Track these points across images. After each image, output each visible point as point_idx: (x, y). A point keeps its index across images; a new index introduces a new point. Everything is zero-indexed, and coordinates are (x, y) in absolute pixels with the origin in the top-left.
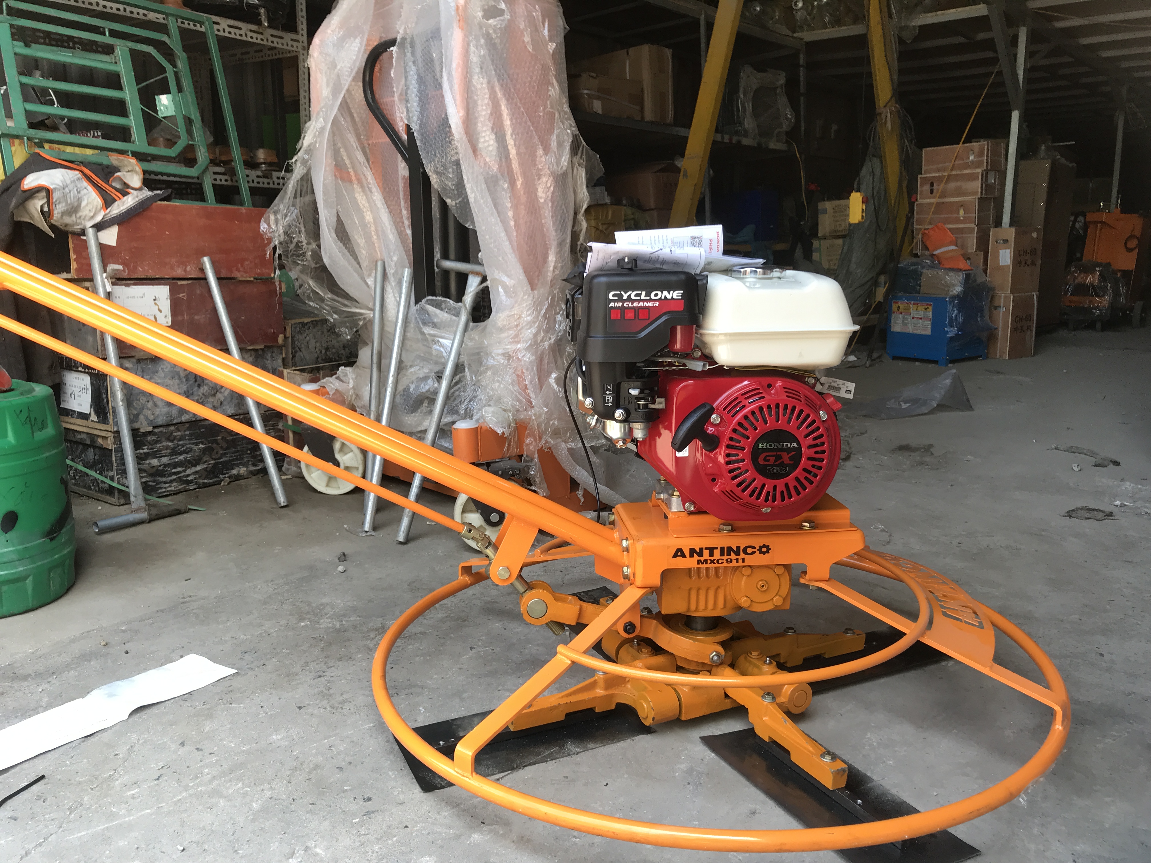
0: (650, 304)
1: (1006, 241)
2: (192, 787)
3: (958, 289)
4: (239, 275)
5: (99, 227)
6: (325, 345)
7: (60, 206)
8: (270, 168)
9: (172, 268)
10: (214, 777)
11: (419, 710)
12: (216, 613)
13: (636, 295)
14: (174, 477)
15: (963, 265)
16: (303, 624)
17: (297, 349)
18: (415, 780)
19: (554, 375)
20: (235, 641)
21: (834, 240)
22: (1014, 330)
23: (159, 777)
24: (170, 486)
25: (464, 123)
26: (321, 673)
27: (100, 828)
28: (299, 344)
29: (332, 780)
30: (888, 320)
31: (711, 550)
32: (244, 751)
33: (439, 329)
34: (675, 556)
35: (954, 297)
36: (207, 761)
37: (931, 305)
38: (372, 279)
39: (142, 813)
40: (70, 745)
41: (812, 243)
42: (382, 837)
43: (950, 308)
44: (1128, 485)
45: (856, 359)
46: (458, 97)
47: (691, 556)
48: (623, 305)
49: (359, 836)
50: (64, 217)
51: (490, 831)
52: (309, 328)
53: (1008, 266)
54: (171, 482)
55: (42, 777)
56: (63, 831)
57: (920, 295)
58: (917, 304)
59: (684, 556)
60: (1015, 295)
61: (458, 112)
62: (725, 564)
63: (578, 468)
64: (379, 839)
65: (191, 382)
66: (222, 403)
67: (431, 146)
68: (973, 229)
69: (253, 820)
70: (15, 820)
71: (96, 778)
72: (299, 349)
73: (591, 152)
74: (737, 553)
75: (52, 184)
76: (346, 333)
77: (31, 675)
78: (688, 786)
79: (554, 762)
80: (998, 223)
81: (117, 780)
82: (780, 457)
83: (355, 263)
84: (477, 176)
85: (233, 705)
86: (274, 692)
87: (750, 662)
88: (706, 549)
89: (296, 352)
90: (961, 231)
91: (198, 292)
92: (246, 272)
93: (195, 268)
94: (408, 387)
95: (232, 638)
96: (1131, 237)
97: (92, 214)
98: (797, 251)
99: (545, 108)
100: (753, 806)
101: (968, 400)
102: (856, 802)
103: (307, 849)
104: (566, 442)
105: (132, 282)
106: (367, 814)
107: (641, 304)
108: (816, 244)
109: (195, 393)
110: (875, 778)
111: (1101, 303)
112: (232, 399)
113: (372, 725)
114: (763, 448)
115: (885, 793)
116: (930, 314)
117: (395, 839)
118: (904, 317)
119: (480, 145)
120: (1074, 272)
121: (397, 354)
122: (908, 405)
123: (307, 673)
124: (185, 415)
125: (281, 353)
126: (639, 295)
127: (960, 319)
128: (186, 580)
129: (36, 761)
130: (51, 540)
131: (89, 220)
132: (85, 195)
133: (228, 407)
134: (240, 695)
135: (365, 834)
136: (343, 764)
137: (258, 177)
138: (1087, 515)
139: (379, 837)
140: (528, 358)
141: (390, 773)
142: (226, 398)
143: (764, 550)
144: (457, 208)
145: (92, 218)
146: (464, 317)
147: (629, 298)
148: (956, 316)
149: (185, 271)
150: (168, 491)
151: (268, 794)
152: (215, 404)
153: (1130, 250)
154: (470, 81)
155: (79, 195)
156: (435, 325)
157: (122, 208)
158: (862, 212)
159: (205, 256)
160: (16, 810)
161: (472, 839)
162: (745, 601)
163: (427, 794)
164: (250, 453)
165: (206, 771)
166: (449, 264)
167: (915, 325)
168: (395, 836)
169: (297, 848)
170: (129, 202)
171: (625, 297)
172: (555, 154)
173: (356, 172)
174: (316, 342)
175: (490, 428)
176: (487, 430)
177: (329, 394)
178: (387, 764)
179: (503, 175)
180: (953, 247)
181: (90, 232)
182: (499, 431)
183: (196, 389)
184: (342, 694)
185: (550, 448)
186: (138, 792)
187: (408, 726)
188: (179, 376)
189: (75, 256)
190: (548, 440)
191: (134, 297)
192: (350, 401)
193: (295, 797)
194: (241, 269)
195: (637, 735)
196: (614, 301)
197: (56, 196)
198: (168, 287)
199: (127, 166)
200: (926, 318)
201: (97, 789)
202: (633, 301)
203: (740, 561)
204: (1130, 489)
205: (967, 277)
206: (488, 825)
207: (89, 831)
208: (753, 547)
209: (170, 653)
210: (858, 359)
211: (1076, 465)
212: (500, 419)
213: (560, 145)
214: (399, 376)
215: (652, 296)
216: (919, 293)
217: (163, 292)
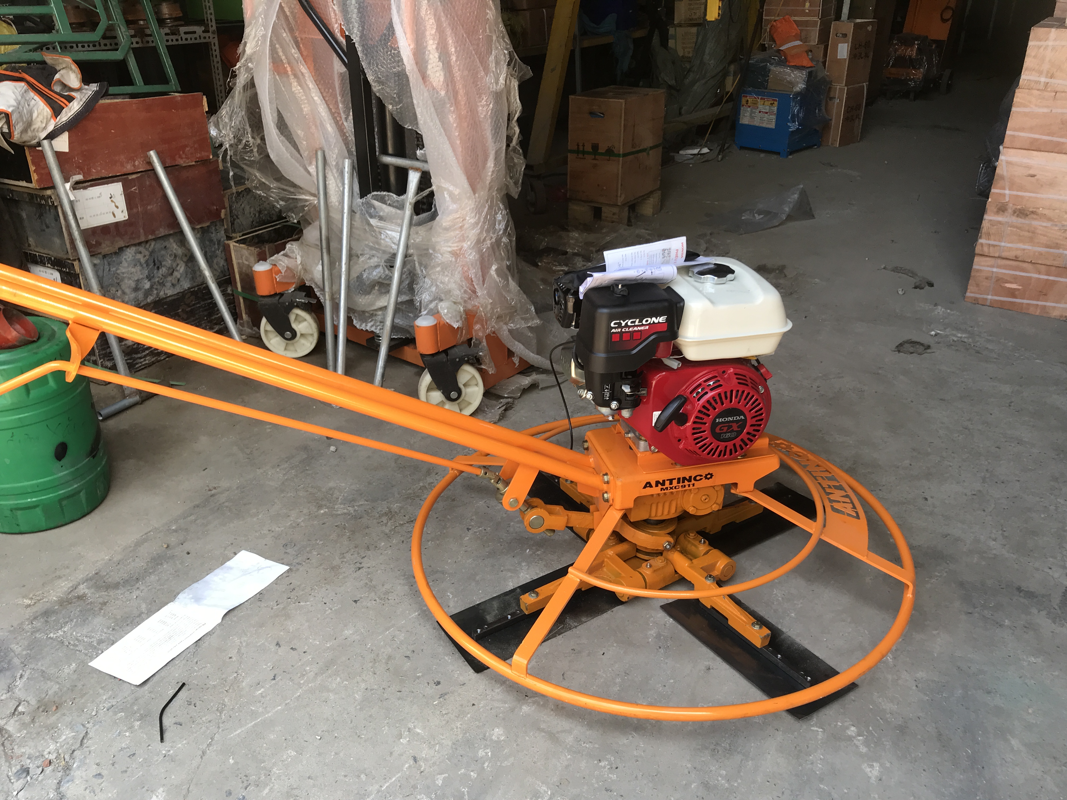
0: (642, 328)
1: (845, 35)
2: (303, 684)
3: (801, 86)
4: (182, 162)
5: (51, 136)
6: (258, 209)
7: (19, 126)
8: (176, 23)
9: (122, 165)
10: (316, 674)
11: (448, 596)
12: (245, 505)
13: (632, 322)
14: (147, 352)
15: (806, 63)
16: (322, 511)
17: (235, 217)
18: (466, 663)
19: (494, 267)
20: (273, 534)
21: (689, 28)
22: (846, 119)
23: (274, 677)
24: (145, 360)
25: (414, 54)
26: (358, 565)
27: (250, 725)
28: (236, 213)
29: (405, 669)
30: (736, 112)
31: (671, 481)
32: (328, 648)
33: (385, 221)
34: (645, 487)
35: (797, 94)
36: (305, 660)
37: (776, 101)
38: (314, 167)
39: (276, 709)
40: (188, 650)
41: (668, 30)
42: (459, 715)
43: (792, 104)
44: (940, 310)
45: (708, 151)
46: (408, 30)
47: (657, 486)
48: (621, 330)
49: (443, 715)
50: (23, 136)
51: (534, 703)
52: (243, 196)
53: (845, 59)
54: (145, 356)
55: (184, 685)
56: (223, 730)
57: (767, 91)
58: (764, 99)
59: (651, 486)
60: (849, 87)
61: (409, 45)
62: (680, 489)
63: (517, 343)
64: (458, 717)
65: (151, 267)
66: (179, 280)
67: (372, 57)
68: (816, 22)
69: (361, 709)
70: (181, 725)
71: (225, 681)
72: (237, 217)
73: (524, 66)
74: (689, 480)
75: (9, 107)
76: (292, 217)
77: (119, 583)
78: (660, 650)
79: (561, 636)
80: (838, 17)
81: (243, 682)
82: (731, 426)
83: (296, 153)
84: (427, 102)
85: (302, 603)
86: (328, 587)
87: (689, 541)
88: (667, 480)
89: (234, 220)
90: (806, 23)
91: (148, 183)
92: (188, 158)
93: (143, 162)
94: (361, 275)
95: (269, 531)
96: (947, 8)
97: (44, 125)
98: (654, 38)
99: (485, 30)
100: (707, 663)
101: (811, 209)
102: (777, 657)
103: (409, 730)
104: (506, 324)
105: (89, 184)
106: (442, 696)
107: (636, 329)
108: (671, 31)
109: (155, 275)
110: (784, 630)
111: (916, 75)
112: (187, 275)
113: (417, 613)
114: (719, 422)
115: (793, 643)
116: (775, 109)
117: (469, 715)
118: (751, 111)
119: (429, 72)
120: (896, 44)
121: (347, 243)
122: (762, 216)
123: (347, 564)
124: (150, 296)
125: (223, 225)
126: (634, 322)
127: (801, 115)
128: (204, 470)
129: (168, 668)
130: (94, 457)
131: (42, 131)
132: (34, 106)
133: (184, 282)
134: (302, 593)
135: (446, 714)
136: (408, 653)
137: (166, 34)
138: (911, 349)
139: (457, 715)
140: (472, 256)
141: (446, 658)
142: (181, 275)
143: (709, 476)
144: (398, 112)
145: (45, 128)
146: (408, 210)
147: (626, 325)
148: (798, 111)
149: (134, 166)
150: (143, 365)
151: (363, 686)
152: (173, 282)
153: (944, 21)
154: (419, 13)
155: (30, 108)
156: (381, 218)
157: (70, 115)
158: (719, 9)
159: (151, 150)
160: (177, 716)
161: (523, 711)
162: (692, 510)
163: (479, 674)
164: (207, 319)
165: (308, 668)
166: (388, 159)
167: (761, 119)
168: (468, 713)
169: (403, 730)
170: (75, 107)
171: (623, 324)
172: (494, 74)
173: (292, 70)
174: (250, 208)
175: (447, 323)
176: (444, 324)
177: (281, 273)
178: (441, 650)
179: (449, 99)
180: (798, 43)
181: (46, 143)
182: (456, 326)
183: (155, 271)
184: (383, 585)
185: (494, 333)
186: (263, 691)
187: (445, 613)
188: (141, 263)
189: (34, 168)
190: (493, 325)
191: (92, 198)
192: (300, 276)
193: (384, 687)
194: (184, 156)
195: (615, 607)
196: (615, 328)
197: (14, 118)
198: (120, 183)
199: (61, 64)
200: (771, 113)
201: (231, 691)
202: (630, 327)
203: (691, 486)
204: (941, 313)
205: (810, 74)
206: (530, 697)
207: (243, 729)
208: (701, 476)
209: (224, 551)
210: (711, 150)
211: (901, 290)
212: (454, 314)
213: (497, 63)
214: (351, 263)
215: (644, 322)
216: (766, 88)
217: (116, 189)
